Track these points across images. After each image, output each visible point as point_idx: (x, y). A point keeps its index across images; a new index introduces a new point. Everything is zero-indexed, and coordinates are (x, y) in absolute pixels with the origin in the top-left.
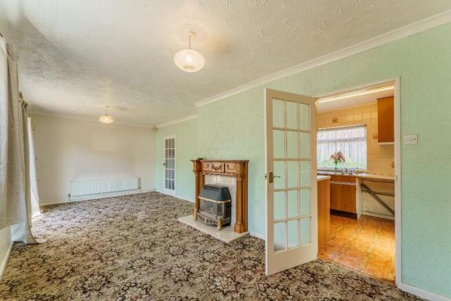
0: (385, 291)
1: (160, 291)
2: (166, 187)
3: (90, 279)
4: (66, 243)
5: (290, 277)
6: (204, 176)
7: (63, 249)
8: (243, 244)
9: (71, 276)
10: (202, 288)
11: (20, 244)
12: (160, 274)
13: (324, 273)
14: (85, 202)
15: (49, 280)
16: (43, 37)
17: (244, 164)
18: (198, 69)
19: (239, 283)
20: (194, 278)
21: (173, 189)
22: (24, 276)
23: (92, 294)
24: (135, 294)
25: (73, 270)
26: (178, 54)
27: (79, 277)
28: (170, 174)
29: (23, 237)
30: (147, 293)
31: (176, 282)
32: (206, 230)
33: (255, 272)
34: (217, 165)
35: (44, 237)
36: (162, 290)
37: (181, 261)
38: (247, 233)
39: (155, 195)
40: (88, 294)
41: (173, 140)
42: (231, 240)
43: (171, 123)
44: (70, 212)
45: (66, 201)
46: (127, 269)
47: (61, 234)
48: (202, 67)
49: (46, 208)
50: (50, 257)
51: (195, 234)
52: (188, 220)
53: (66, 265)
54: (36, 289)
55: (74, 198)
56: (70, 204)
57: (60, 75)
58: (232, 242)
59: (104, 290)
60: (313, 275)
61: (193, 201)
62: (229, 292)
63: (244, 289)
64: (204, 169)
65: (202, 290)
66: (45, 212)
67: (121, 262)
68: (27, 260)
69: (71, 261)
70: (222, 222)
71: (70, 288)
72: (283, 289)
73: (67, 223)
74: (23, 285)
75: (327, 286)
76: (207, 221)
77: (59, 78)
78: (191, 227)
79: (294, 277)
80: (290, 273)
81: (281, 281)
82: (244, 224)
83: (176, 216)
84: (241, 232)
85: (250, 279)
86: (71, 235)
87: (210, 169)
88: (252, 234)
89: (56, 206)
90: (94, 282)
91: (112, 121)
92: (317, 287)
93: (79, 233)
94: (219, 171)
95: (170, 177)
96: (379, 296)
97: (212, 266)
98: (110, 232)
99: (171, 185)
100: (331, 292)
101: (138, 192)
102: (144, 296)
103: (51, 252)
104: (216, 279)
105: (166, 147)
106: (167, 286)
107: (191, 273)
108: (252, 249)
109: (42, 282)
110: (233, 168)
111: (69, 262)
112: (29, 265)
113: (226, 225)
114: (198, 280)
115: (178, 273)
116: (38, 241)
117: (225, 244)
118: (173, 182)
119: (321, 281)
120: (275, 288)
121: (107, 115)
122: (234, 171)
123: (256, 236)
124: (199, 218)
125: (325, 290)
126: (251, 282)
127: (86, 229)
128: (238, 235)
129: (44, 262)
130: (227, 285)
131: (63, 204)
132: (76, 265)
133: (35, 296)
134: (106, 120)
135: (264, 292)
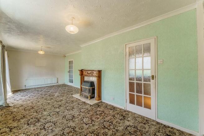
0: (151, 122)
1: (60, 124)
2: (69, 82)
3: (31, 120)
4: (22, 106)
5: (115, 117)
6: (84, 77)
7: (21, 108)
8: (98, 105)
9: (23, 119)
10: (78, 122)
11: (2, 107)
12: (61, 118)
13: (129, 116)
14: (32, 89)
15: (13, 121)
16: (10, 18)
17: (100, 72)
18: (76, 33)
19: (93, 120)
20: (75, 119)
21: (72, 83)
22: (3, 119)
23: (31, 126)
24: (49, 125)
25: (24, 117)
26: (66, 26)
27: (26, 119)
28: (71, 76)
29: (3, 104)
30: (54, 125)
31: (67, 120)
32: (83, 100)
33: (100, 116)
34: (89, 72)
35: (13, 104)
36: (61, 124)
37: (71, 112)
38: (101, 101)
39: (64, 85)
40: (30, 125)
41: (72, 61)
42: (93, 103)
43: (71, 54)
44: (25, 93)
45: (24, 88)
46: (47, 116)
47: (20, 102)
48: (78, 32)
49: (14, 92)
50: (15, 112)
51: (79, 102)
52: (77, 96)
53: (21, 115)
54: (7, 124)
55: (27, 87)
56: (26, 89)
57: (19, 34)
58: (94, 105)
59: (37, 124)
60: (124, 117)
61: (80, 87)
62: (88, 124)
63: (95, 122)
64: (84, 74)
65: (77, 123)
66: (14, 93)
67: (45, 113)
68: (4, 113)
69: (24, 113)
70: (90, 97)
71: (22, 123)
72: (110, 122)
73: (23, 98)
74: (2, 122)
75: (128, 121)
76: (85, 96)
77: (19, 35)
78: (78, 99)
79: (116, 117)
80: (115, 116)
81: (110, 119)
82: (100, 97)
83: (72, 94)
84: (98, 100)
85: (98, 118)
86: (25, 103)
87: (86, 74)
88: (103, 101)
89: (19, 90)
90: (33, 121)
91: (44, 53)
92: (124, 121)
93: (28, 102)
94: (90, 74)
95: (71, 78)
96: (148, 124)
97: (84, 114)
98: (42, 101)
99: (71, 81)
100: (129, 123)
101: (57, 84)
102: (53, 126)
103: (15, 110)
104: (84, 119)
105: (69, 64)
106: (63, 122)
107: (74, 117)
108: (101, 107)
109: (11, 121)
110: (95, 73)
111: (23, 114)
112: (5, 115)
113: (92, 97)
114: (77, 119)
115: (69, 117)
116: (10, 105)
117: (91, 105)
118: (72, 80)
119: (126, 119)
120: (107, 122)
121: (42, 50)
122: (95, 75)
123: (104, 102)
124: (81, 95)
125: (127, 122)
126: (98, 120)
127: (31, 100)
128: (97, 102)
129: (12, 113)
130: (88, 121)
131: (22, 90)
132: (25, 115)
133: (7, 127)
134: (41, 53)
135: (103, 123)
